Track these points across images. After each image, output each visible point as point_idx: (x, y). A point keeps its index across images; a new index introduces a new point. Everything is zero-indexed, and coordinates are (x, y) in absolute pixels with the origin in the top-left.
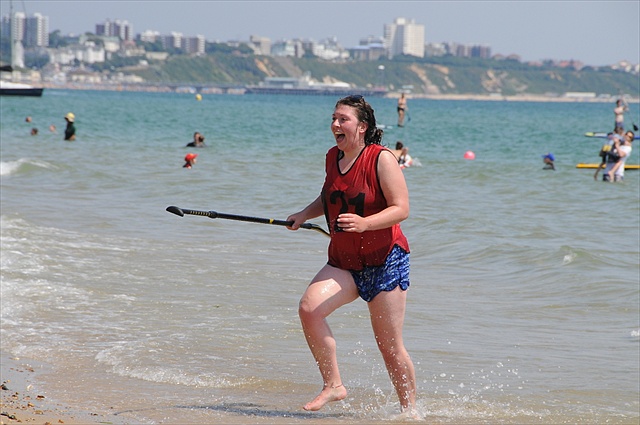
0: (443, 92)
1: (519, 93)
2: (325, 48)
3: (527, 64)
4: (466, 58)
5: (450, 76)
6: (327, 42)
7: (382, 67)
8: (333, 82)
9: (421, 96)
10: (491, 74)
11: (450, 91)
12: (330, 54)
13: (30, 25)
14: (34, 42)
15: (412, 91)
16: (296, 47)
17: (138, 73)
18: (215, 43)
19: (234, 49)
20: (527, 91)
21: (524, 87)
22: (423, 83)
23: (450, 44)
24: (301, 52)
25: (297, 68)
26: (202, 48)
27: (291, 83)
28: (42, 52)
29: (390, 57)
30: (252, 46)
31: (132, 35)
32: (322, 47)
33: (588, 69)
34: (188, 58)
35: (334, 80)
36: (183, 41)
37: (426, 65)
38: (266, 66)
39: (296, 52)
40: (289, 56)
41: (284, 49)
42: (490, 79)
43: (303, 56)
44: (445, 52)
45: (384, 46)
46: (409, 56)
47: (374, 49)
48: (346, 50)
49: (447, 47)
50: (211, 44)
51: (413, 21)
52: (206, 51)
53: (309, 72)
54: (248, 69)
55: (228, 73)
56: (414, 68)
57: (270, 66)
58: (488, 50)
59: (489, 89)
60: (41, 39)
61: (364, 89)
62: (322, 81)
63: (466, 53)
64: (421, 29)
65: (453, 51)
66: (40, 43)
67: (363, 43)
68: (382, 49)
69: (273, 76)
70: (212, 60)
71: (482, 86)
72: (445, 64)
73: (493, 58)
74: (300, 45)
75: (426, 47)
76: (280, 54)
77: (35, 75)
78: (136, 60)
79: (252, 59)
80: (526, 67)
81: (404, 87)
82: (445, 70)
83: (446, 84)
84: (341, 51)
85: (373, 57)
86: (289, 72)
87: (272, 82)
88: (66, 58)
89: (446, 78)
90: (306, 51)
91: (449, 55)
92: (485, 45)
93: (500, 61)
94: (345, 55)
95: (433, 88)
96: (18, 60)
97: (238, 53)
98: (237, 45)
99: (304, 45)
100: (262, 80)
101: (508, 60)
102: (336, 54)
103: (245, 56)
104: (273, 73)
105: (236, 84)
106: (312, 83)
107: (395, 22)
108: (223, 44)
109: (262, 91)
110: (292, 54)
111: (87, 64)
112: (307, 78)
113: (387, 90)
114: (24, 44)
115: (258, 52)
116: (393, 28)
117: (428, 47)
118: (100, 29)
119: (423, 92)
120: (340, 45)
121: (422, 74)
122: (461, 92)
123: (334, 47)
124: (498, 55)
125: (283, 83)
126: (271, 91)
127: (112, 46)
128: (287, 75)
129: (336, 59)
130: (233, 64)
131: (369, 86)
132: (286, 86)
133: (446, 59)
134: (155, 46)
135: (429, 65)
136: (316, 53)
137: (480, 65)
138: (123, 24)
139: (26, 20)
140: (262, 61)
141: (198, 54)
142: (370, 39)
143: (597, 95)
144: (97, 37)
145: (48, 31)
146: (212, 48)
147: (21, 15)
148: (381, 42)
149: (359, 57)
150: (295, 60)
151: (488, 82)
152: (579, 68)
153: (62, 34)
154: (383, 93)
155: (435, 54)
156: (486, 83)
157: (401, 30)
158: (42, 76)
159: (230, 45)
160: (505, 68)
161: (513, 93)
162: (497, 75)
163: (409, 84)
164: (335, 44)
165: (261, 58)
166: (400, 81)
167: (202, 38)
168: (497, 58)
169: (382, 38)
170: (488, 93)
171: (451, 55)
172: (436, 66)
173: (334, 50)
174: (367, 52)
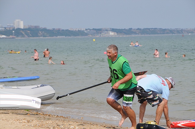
0: (29, 37)
3: (49, 29)
5: (30, 33)
7: (13, 32)
11: (31, 37)
15: (21, 37)
21: (48, 35)
22: (24, 35)
23: (30, 25)
29: (15, 29)
33: (63, 30)
35: (2, 35)
42: (40, 33)
44: (28, 27)
47: (11, 27)
48: (4, 27)
56: (21, 31)
58: (39, 26)
63: (34, 27)
64: (22, 22)
65: (30, 27)
68: (13, 27)
71: (38, 35)
72: (29, 30)
75: (24, 26)
82: (29, 32)
83: (29, 35)
84: (2, 28)
85: (11, 29)
94: (4, 29)
95: (26, 36)
101: (44, 29)
113: (15, 37)
119: (24, 37)
121: (23, 33)
122: (33, 37)
124: (42, 28)
129: (1, 30)
135: (25, 31)
137: (38, 30)
143: (66, 36)
149: (7, 29)
152: (61, 30)
155: (26, 28)
160: (43, 31)
161: (46, 37)
162: (41, 32)
163: (20, 35)
166: (18, 35)
170: (40, 37)
172: (27, 31)
174: (9, 28)
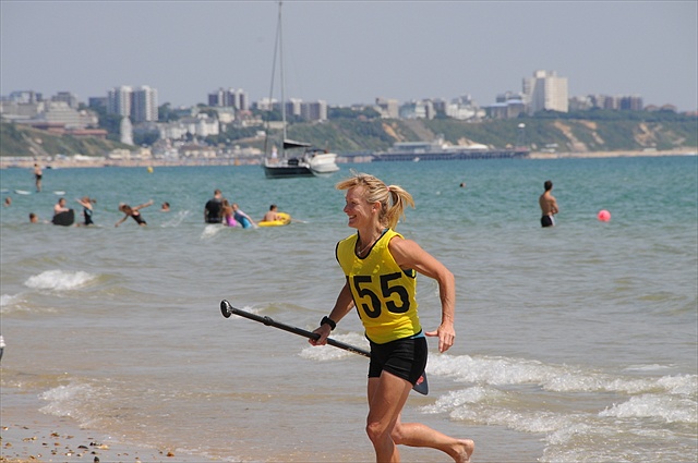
0: (592, 149)
1: (676, 146)
2: (459, 108)
3: (684, 114)
4: (615, 111)
5: (598, 131)
6: (461, 101)
7: (522, 125)
8: (469, 144)
9: (566, 154)
10: (644, 128)
11: (599, 148)
12: (464, 114)
13: (138, 98)
14: (143, 118)
15: (557, 149)
16: (427, 108)
17: (255, 145)
18: (338, 108)
19: (360, 113)
20: (684, 144)
21: (682, 140)
22: (568, 140)
23: (597, 96)
24: (432, 113)
25: (429, 131)
26: (324, 115)
27: (423, 147)
28: (152, 128)
29: (531, 114)
30: (379, 110)
31: (247, 104)
32: (455, 106)
34: (309, 125)
35: (470, 141)
36: (303, 107)
37: (570, 120)
38: (395, 130)
39: (427, 113)
40: (419, 118)
41: (414, 111)
42: (644, 133)
43: (435, 117)
44: (591, 105)
45: (524, 102)
46: (551, 111)
47: (513, 105)
48: (482, 108)
49: (593, 100)
50: (333, 109)
51: (555, 73)
52: (328, 117)
53: (443, 135)
54: (375, 135)
55: (353, 139)
56: (558, 124)
57: (399, 130)
58: (639, 101)
59: (643, 144)
60: (150, 114)
61: (503, 150)
62: (457, 144)
63: (615, 106)
64: (564, 81)
65: (600, 104)
66: (149, 118)
67: (500, 99)
68: (521, 105)
69: (403, 141)
70: (335, 127)
71: (634, 141)
72: (592, 119)
73: (646, 109)
74: (430, 105)
75: (570, 101)
76: (409, 116)
77: (145, 152)
78: (253, 130)
79: (379, 124)
80: (683, 118)
81: (548, 146)
82: (592, 125)
83: (594, 140)
84: (476, 110)
85: (511, 114)
86: (420, 135)
87: (402, 147)
88: (177, 132)
89: (594, 134)
90: (438, 111)
91: (596, 108)
92: (636, 95)
93: (654, 113)
94: (482, 114)
95: (580, 145)
96: (127, 138)
97: (363, 118)
98: (362, 109)
99: (435, 105)
100: (391, 146)
101: (663, 110)
102: (471, 114)
103: (371, 120)
104: (403, 137)
105: (362, 151)
106: (445, 146)
107: (535, 75)
108: (347, 109)
109: (391, 158)
110: (423, 116)
111: (200, 138)
112: (441, 141)
113: (529, 150)
114: (133, 120)
115: (385, 115)
116: (533, 82)
117: (573, 101)
118: (213, 99)
119: (569, 150)
120: (475, 104)
121: (567, 131)
122: (612, 149)
123: (468, 106)
124: (651, 106)
125: (414, 147)
126: (401, 158)
127: (227, 117)
128: (418, 139)
129: (471, 118)
130: (359, 129)
131: (509, 146)
132: (417, 151)
133: (593, 113)
134: (272, 115)
135: (574, 121)
136: (449, 113)
137: (631, 118)
138: (238, 92)
139: (133, 95)
140: (390, 125)
141: (320, 121)
142: (507, 95)
144: (211, 107)
145: (157, 104)
146: (335, 113)
147: (128, 89)
148: (520, 98)
149: (496, 115)
150: (426, 122)
151: (641, 136)
153: (173, 106)
154: (525, 154)
155: (581, 107)
156: (639, 138)
157: (541, 84)
158: (153, 153)
159: (353, 109)
160: (659, 120)
161: (670, 147)
162: (650, 128)
163: (553, 143)
164: (469, 103)
165: (389, 121)
166: (543, 140)
167: (323, 104)
168: (650, 110)
169: (521, 94)
170: (642, 148)
171: (598, 108)
172: (582, 121)
173: (469, 110)
174: (504, 110)
